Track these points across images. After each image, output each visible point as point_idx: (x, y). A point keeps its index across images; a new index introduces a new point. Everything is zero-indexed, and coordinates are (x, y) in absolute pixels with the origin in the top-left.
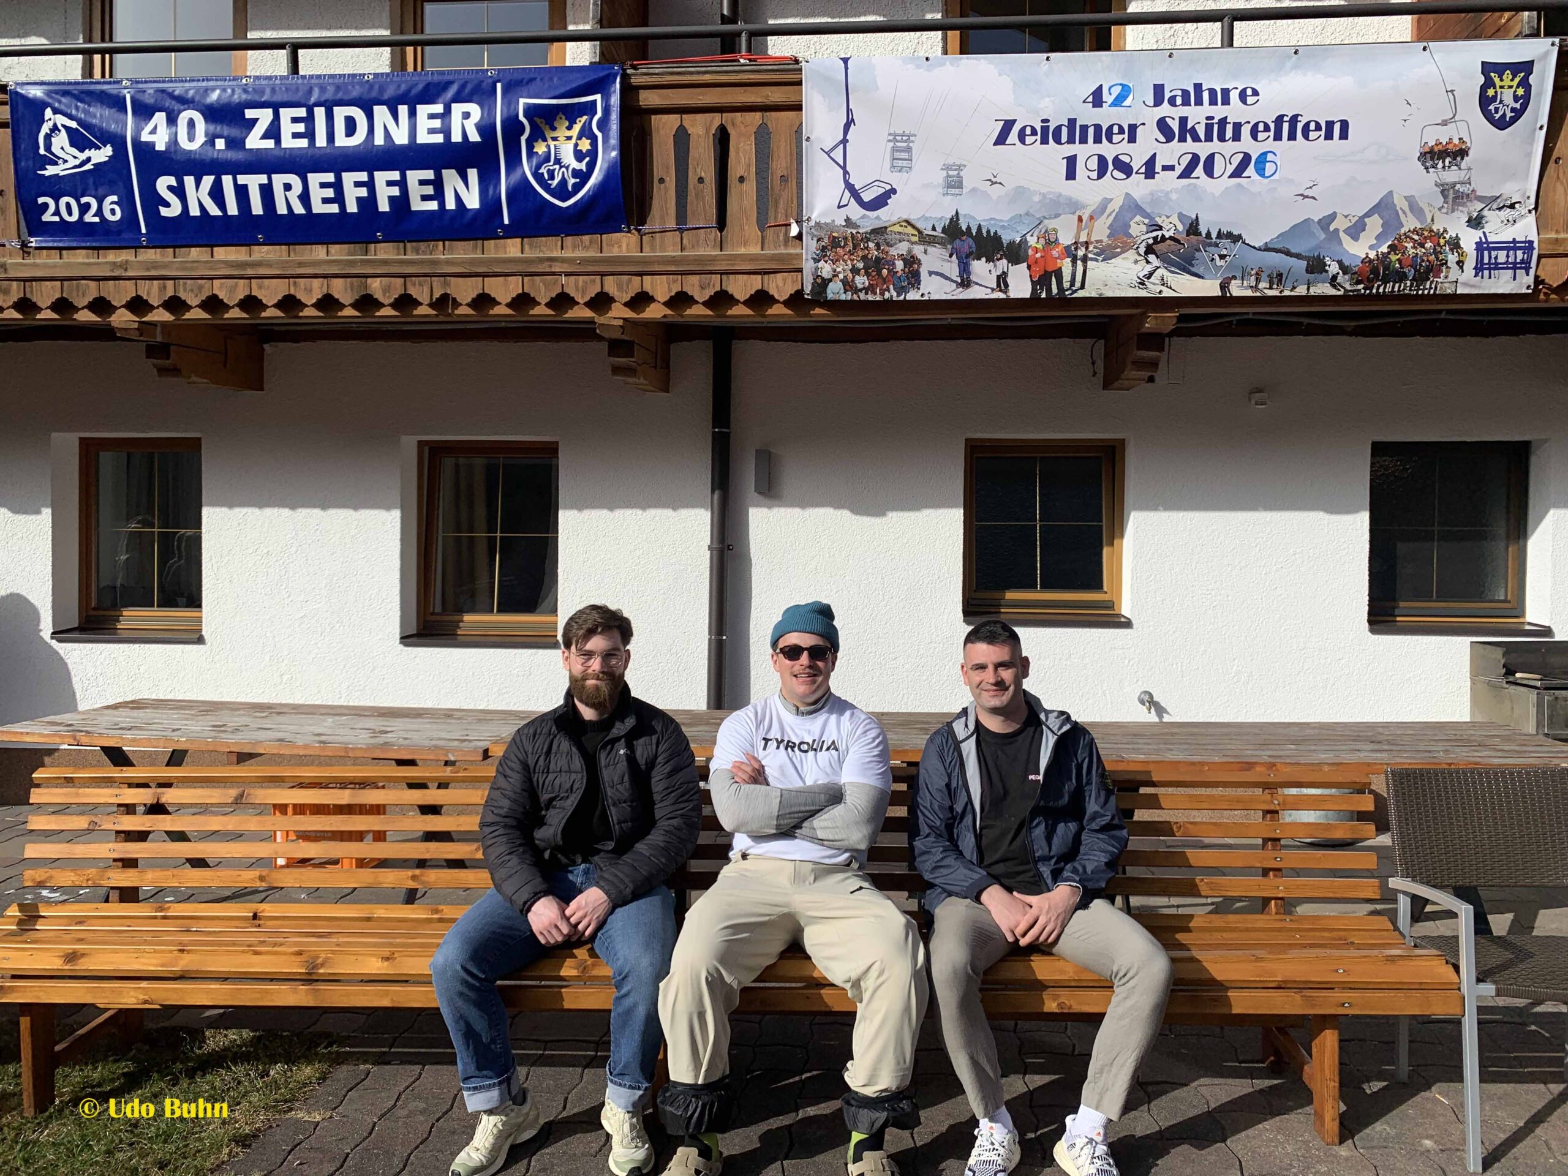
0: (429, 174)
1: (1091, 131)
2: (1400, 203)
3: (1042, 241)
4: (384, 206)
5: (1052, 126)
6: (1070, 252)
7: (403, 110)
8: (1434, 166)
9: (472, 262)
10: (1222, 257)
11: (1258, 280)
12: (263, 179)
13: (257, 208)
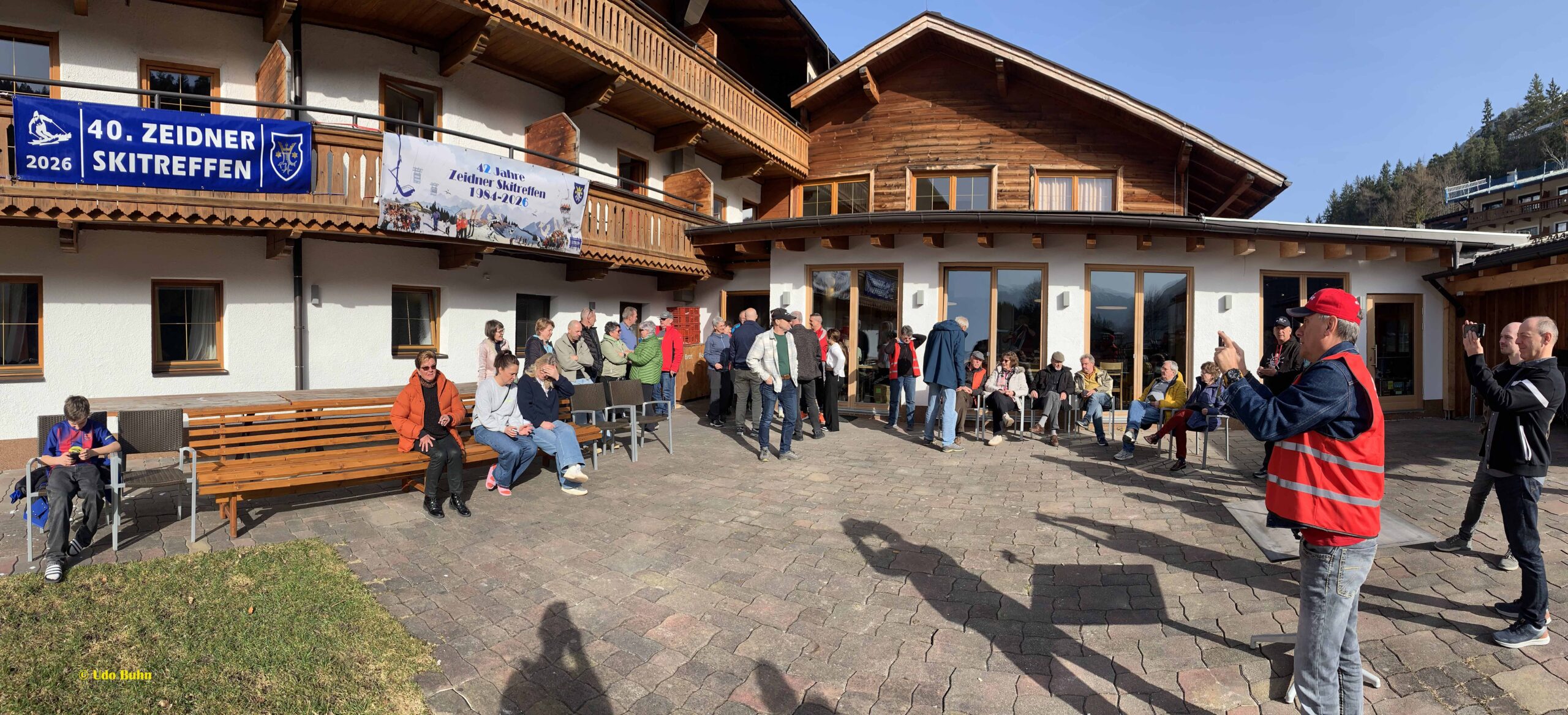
0: (230, 162)
1: (479, 180)
3: (461, 217)
4: (207, 174)
5: (467, 176)
6: (469, 222)
9: (245, 203)
10: (512, 231)
12: (150, 157)
13: (145, 170)
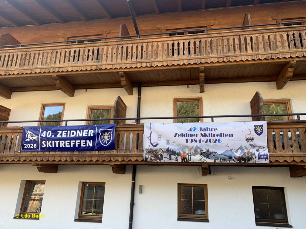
0: (85, 141)
1: (190, 135)
2: (244, 147)
3: (183, 152)
4: (77, 146)
5: (183, 134)
6: (188, 154)
7: (82, 131)
8: (249, 141)
9: (90, 155)
10: (214, 156)
11: (220, 160)
12: (59, 141)
13: (57, 146)
